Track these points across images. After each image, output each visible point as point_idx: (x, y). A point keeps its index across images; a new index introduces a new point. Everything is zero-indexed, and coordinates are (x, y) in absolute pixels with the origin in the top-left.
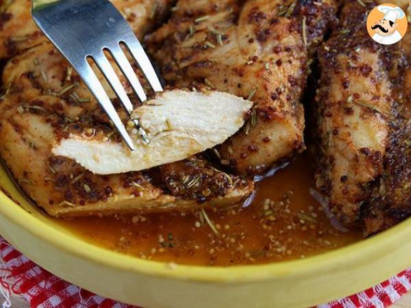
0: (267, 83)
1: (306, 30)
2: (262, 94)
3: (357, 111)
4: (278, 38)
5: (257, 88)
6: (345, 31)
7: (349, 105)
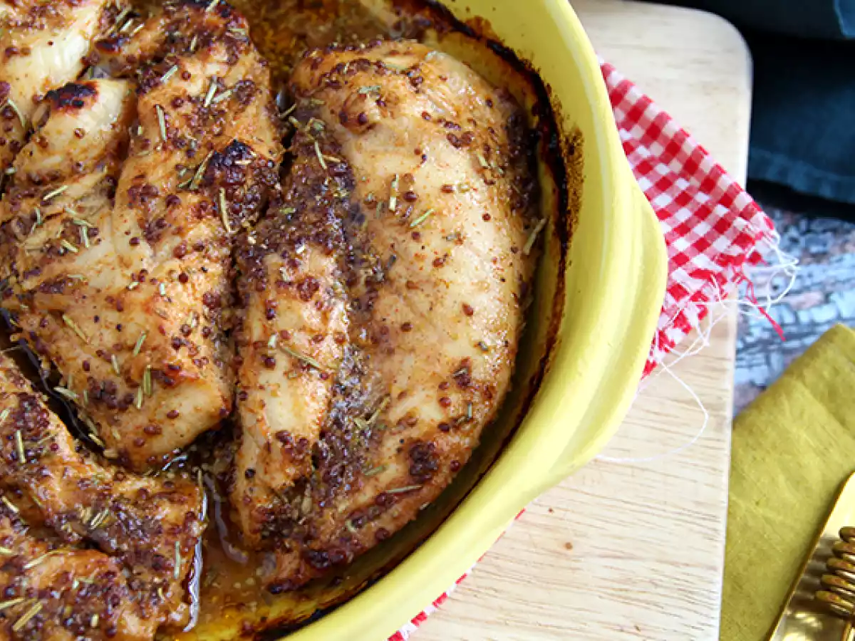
0: (164, 322)
1: (227, 210)
2: (158, 340)
3: (282, 362)
4: (180, 232)
5: (147, 332)
6: (288, 210)
7: (270, 352)
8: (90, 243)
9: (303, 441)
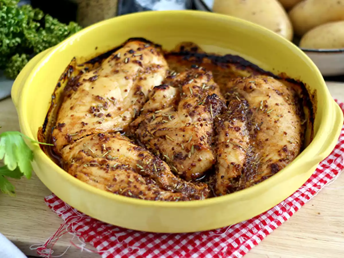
0: (197, 133)
1: (212, 111)
2: (196, 138)
3: (231, 146)
4: (199, 114)
5: (192, 136)
7: (227, 144)
8: (172, 119)
9: (239, 165)
